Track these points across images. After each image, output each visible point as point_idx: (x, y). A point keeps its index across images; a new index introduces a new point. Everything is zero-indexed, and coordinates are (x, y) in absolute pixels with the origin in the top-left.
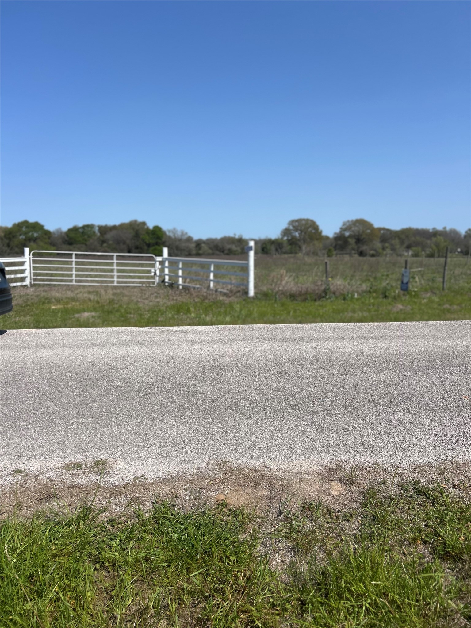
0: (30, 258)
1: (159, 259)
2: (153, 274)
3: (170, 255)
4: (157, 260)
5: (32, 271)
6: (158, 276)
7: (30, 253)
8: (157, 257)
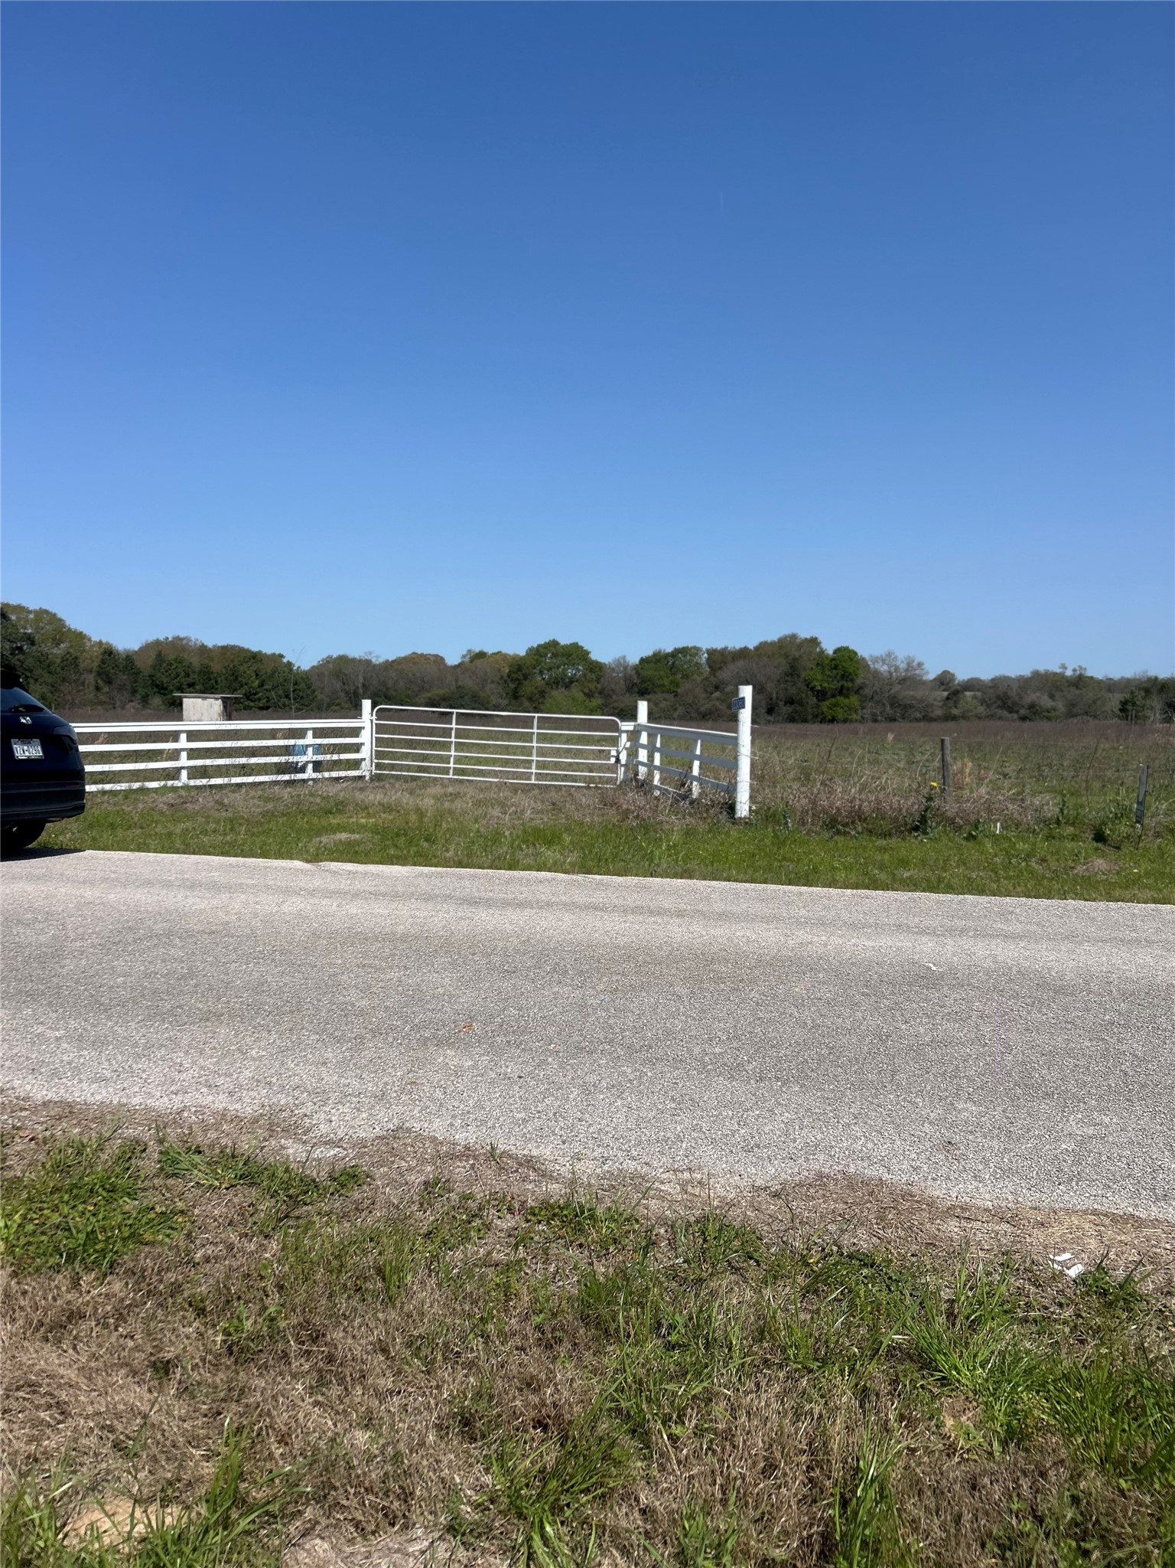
0: (372, 721)
1: (627, 726)
2: (613, 760)
3: (651, 717)
4: (623, 728)
5: (374, 748)
6: (622, 765)
7: (372, 710)
8: (624, 723)
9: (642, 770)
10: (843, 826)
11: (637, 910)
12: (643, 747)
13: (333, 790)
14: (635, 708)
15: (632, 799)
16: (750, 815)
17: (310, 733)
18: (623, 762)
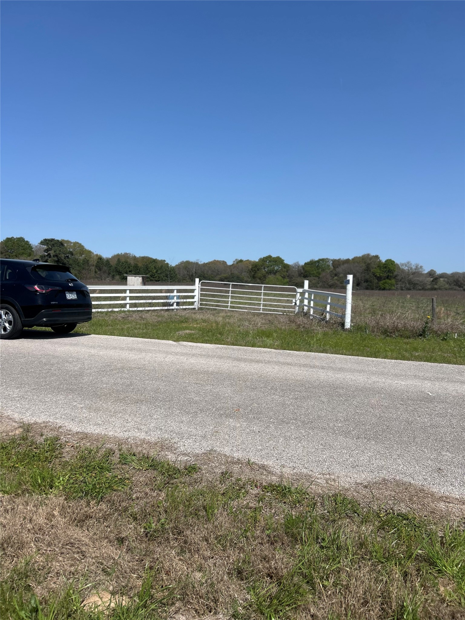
0: (199, 287)
1: (300, 290)
2: (294, 304)
3: (310, 287)
4: (298, 291)
5: (200, 297)
6: (297, 306)
7: (199, 282)
8: (298, 289)
9: (306, 308)
10: (390, 333)
11: (305, 366)
12: (306, 299)
13: (184, 313)
14: (303, 283)
15: (301, 320)
16: (351, 327)
17: (175, 291)
18: (298, 305)
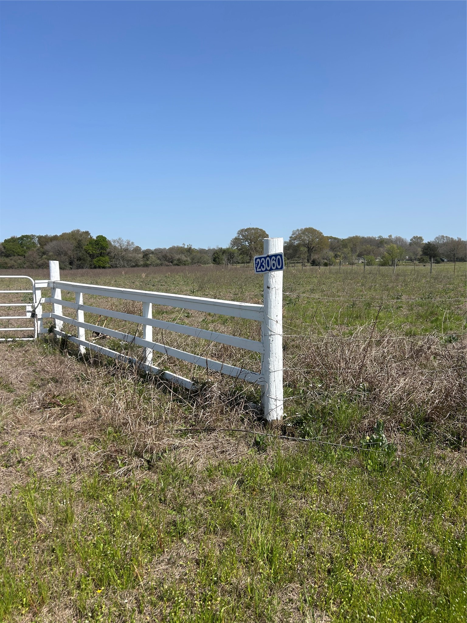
1: (42, 284)
4: (37, 286)
6: (39, 319)
8: (36, 281)
9: (62, 325)
12: (58, 302)
14: (47, 267)
18: (39, 316)
